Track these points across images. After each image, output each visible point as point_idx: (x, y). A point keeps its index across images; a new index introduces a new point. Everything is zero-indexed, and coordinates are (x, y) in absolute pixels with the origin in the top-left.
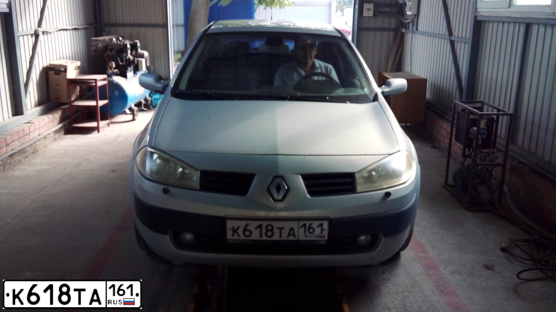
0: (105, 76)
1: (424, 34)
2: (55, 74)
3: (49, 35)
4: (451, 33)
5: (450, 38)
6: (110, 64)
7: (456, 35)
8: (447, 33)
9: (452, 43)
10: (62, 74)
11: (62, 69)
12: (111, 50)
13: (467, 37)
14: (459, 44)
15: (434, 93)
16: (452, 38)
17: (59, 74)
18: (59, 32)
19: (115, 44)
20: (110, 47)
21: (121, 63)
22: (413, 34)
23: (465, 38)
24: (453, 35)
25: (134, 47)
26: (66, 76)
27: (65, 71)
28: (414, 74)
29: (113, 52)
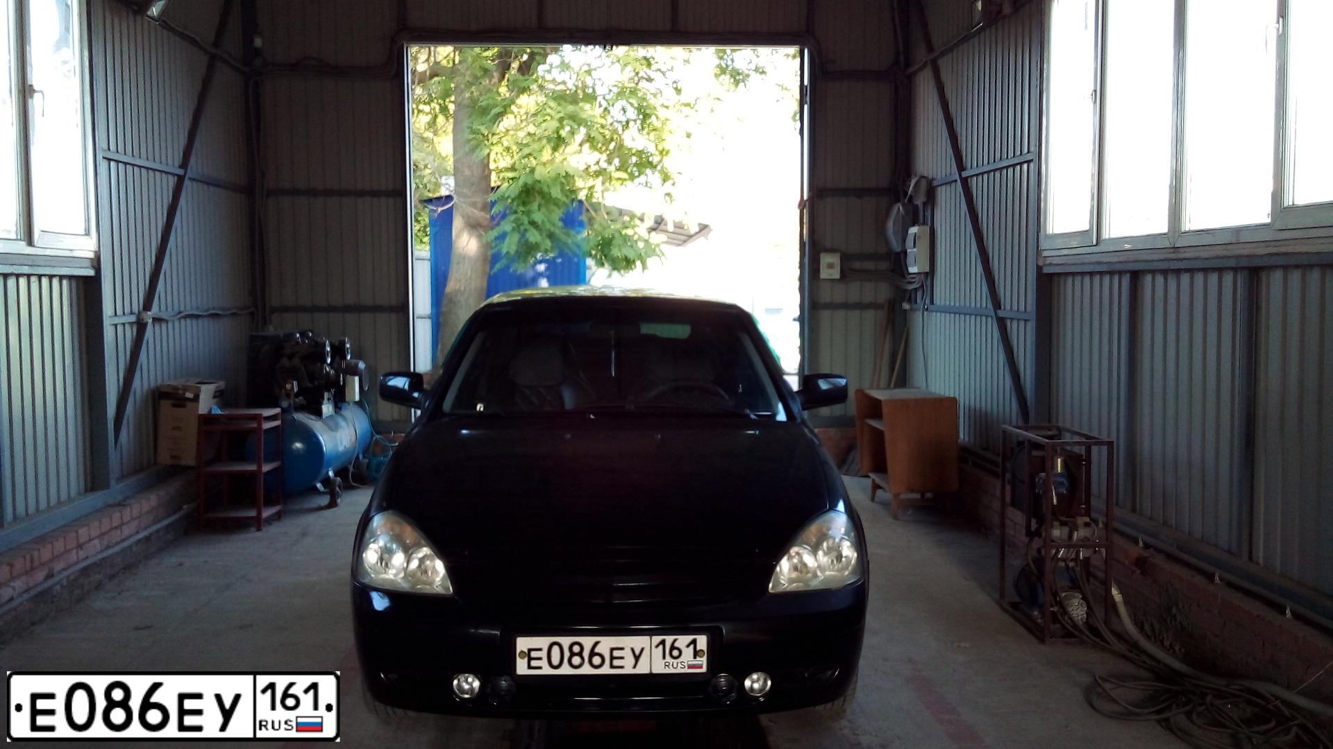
0: (278, 410)
1: (945, 310)
2: (174, 406)
3: (164, 326)
4: (997, 304)
5: (996, 314)
6: (288, 386)
7: (1008, 307)
8: (990, 306)
9: (1002, 323)
10: (189, 404)
11: (189, 395)
12: (291, 357)
13: (1029, 309)
14: (1015, 324)
15: (975, 429)
16: (1001, 314)
17: (183, 406)
18: (183, 322)
19: (298, 343)
20: (288, 351)
21: (310, 385)
22: (925, 313)
23: (1025, 311)
24: (1002, 308)
25: (339, 351)
26: (197, 408)
27: (196, 398)
28: (933, 391)
29: (296, 361)
